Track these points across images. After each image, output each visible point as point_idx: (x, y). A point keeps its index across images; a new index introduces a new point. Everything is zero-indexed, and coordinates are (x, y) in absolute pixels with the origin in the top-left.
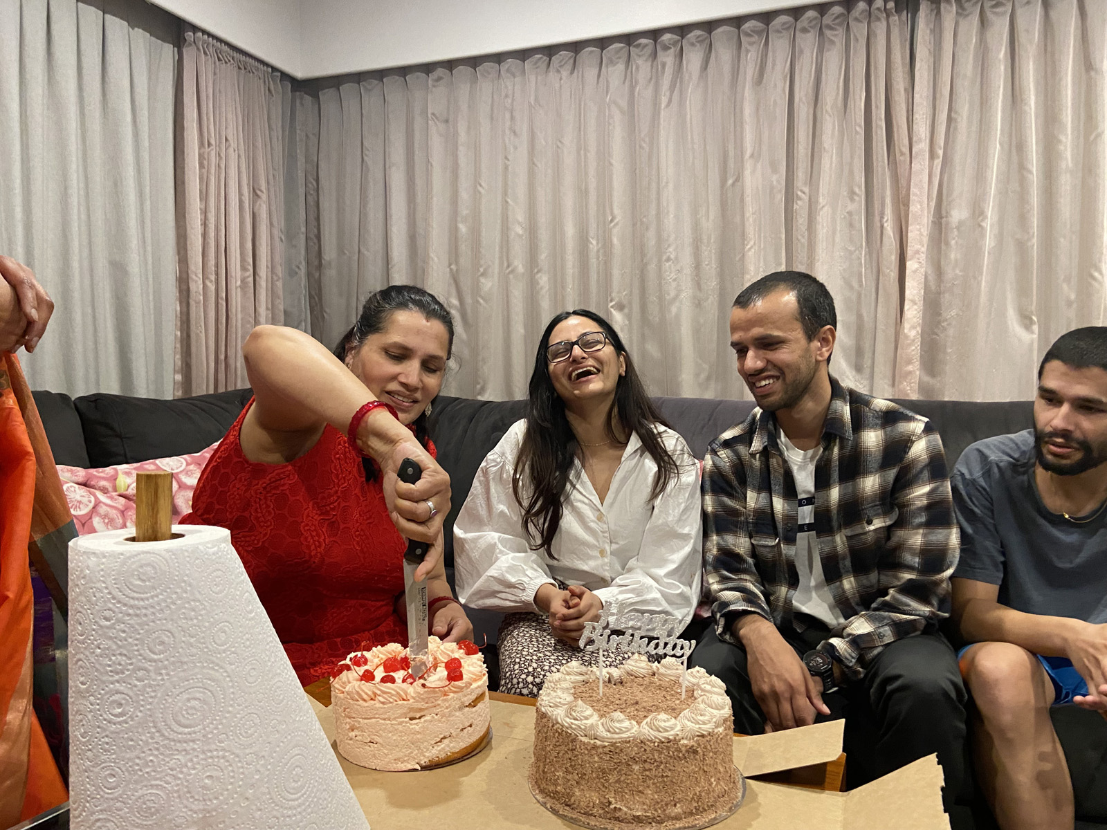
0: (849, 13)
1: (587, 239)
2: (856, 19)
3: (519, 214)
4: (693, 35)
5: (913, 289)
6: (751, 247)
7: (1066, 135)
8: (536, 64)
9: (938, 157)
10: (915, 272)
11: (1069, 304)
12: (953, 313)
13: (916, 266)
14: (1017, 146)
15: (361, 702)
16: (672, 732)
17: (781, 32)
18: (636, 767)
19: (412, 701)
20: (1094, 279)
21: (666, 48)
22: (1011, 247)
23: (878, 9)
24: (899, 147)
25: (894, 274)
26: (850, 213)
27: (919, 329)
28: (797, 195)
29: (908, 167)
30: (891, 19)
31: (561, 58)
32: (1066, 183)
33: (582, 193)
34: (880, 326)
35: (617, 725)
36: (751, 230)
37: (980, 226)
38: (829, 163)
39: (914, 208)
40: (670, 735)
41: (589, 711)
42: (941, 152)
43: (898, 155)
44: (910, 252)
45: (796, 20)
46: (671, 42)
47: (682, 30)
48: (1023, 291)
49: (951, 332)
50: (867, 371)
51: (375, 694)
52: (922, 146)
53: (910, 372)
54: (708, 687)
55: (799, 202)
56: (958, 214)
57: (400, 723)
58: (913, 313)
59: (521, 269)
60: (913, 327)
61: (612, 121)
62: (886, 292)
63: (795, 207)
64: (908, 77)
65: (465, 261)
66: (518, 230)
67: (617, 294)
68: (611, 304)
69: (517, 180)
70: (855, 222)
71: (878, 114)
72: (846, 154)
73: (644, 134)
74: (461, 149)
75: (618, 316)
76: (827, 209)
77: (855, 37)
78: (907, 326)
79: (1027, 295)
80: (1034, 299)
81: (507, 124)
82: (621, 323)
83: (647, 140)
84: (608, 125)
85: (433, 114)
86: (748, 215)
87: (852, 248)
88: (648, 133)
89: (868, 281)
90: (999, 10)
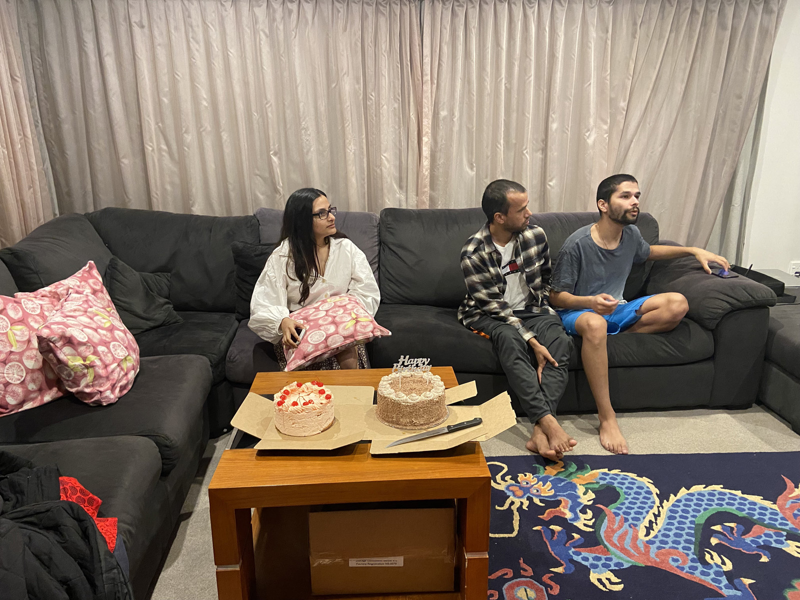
1: (251, 113)
2: (395, 3)
5: (426, 151)
6: (349, 125)
7: (488, 78)
9: (435, 84)
10: (426, 143)
11: (488, 157)
12: (442, 161)
14: (467, 80)
17: (355, 3)
20: (497, 146)
22: (465, 129)
24: (417, 78)
25: (416, 142)
26: (395, 108)
27: (429, 171)
28: (369, 97)
29: (421, 87)
30: (411, 4)
32: (487, 101)
34: (410, 167)
36: (348, 116)
37: (453, 120)
38: (385, 82)
39: (425, 110)
42: (436, 81)
43: (416, 80)
44: (424, 133)
48: (470, 152)
49: (441, 170)
50: (405, 189)
52: (427, 78)
53: (426, 191)
55: (371, 101)
56: (443, 113)
58: (426, 163)
60: (426, 170)
61: (262, 42)
62: (413, 150)
63: (368, 103)
64: (420, 39)
65: (169, 121)
66: (205, 103)
67: (273, 146)
68: (271, 153)
69: (201, 72)
70: (397, 113)
71: (406, 57)
72: (392, 76)
73: (281, 52)
74: (158, 47)
75: (275, 159)
76: (385, 107)
77: (394, 12)
78: (424, 170)
79: (472, 154)
80: (474, 156)
81: (190, 35)
82: (277, 163)
83: (283, 55)
84: (260, 44)
85: (135, 22)
86: (346, 107)
87: (397, 127)
88: (284, 52)
89: (404, 144)
90: (460, 8)
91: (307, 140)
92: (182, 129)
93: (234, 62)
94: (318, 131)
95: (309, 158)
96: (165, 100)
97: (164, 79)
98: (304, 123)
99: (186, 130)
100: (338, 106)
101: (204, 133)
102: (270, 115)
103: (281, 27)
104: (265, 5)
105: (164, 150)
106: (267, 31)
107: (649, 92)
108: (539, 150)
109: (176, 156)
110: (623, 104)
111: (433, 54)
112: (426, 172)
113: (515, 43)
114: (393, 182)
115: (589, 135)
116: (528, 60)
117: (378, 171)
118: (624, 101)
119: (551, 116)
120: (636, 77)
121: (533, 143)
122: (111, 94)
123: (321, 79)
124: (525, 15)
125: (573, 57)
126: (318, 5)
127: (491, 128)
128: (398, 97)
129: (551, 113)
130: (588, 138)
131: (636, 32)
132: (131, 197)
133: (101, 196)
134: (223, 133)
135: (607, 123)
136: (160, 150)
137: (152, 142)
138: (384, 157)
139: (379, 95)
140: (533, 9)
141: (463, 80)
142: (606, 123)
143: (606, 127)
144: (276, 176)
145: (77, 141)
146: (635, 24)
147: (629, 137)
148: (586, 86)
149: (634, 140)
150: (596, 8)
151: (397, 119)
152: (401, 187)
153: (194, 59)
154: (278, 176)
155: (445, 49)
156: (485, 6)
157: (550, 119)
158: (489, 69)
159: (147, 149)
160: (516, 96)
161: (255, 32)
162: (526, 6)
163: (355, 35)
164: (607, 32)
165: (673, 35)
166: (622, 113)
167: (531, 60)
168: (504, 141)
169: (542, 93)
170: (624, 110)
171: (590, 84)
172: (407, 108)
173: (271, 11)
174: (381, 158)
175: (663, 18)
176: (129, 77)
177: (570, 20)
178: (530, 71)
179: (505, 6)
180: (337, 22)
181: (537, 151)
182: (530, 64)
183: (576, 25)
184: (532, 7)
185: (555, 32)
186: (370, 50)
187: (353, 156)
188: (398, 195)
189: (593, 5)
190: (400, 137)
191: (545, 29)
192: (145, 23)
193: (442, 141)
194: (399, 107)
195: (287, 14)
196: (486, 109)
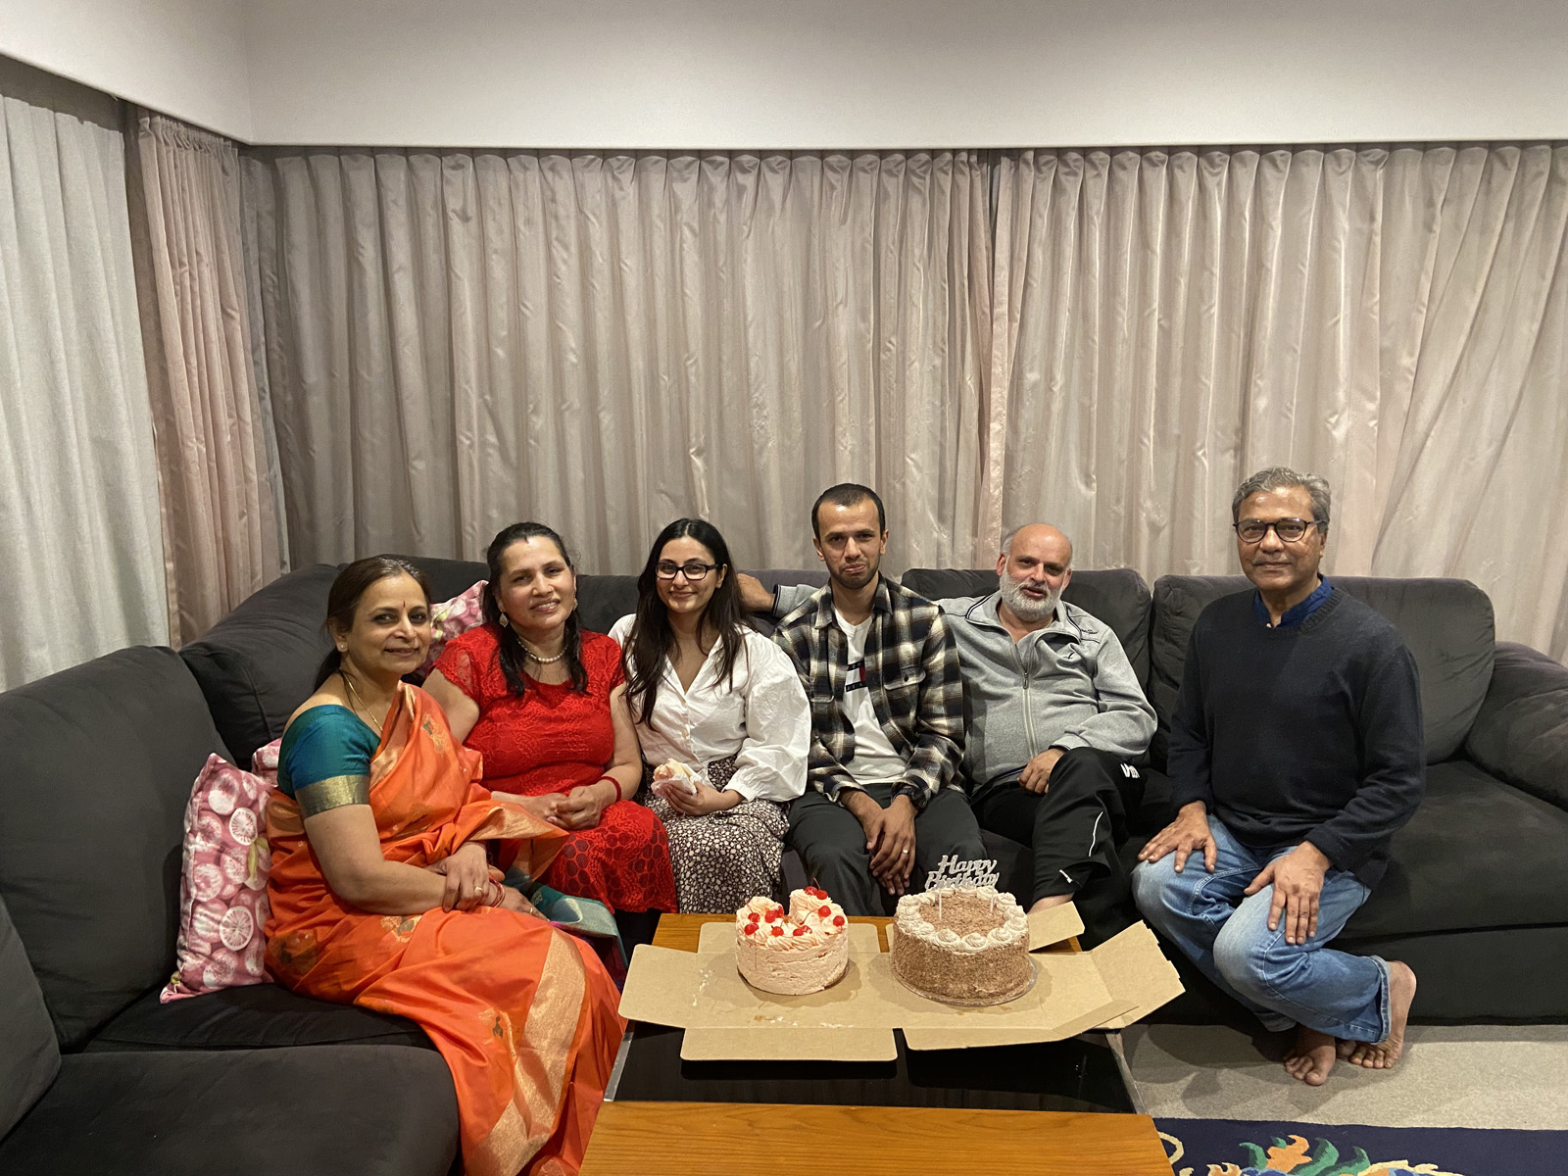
0: (933, 159)
1: (658, 375)
2: (941, 170)
3: (572, 340)
4: (773, 160)
5: (996, 450)
6: (843, 399)
7: (1124, 309)
8: (587, 166)
9: (1016, 321)
10: (998, 433)
11: (1121, 462)
12: (1027, 469)
13: (999, 427)
14: (1082, 314)
15: (784, 951)
16: (1010, 940)
17: (866, 171)
18: (991, 965)
19: (820, 946)
20: (1142, 442)
21: (744, 171)
22: (1075, 406)
23: (962, 162)
24: (981, 308)
25: (975, 431)
26: (934, 367)
27: (1001, 488)
28: (885, 346)
29: (989, 327)
30: (973, 172)
31: (620, 163)
32: (1123, 351)
33: (651, 323)
34: (961, 479)
35: (978, 941)
36: (842, 383)
37: (1051, 390)
38: (918, 317)
39: (997, 370)
40: (1008, 941)
41: (954, 935)
42: (1018, 316)
43: (979, 312)
44: (993, 414)
45: (881, 159)
46: (751, 165)
47: (762, 154)
48: (1085, 450)
49: (1025, 486)
50: (950, 521)
51: (793, 944)
52: (1002, 309)
53: (994, 529)
54: (1007, 901)
55: (887, 353)
56: (1032, 376)
57: (814, 962)
58: (995, 472)
59: (577, 405)
60: (996, 487)
61: (685, 246)
62: (969, 447)
63: (883, 357)
64: (989, 236)
65: (505, 392)
66: (573, 358)
67: (696, 439)
68: (692, 450)
69: (568, 301)
70: (939, 376)
71: (962, 272)
72: (930, 306)
73: (721, 263)
74: (494, 257)
75: (698, 462)
76: (916, 364)
77: (939, 185)
78: (992, 486)
79: (1089, 456)
80: (1094, 460)
81: (554, 234)
82: (702, 470)
83: (724, 269)
84: (682, 249)
85: (454, 211)
86: (838, 364)
87: (938, 403)
88: (725, 263)
89: (951, 434)
90: (1071, 178)
91: (762, 427)
92: (527, 408)
93: (632, 280)
94: (784, 411)
95: (763, 460)
96: (500, 352)
97: (501, 314)
98: (757, 395)
99: (535, 407)
100: (824, 364)
101: (567, 414)
102: (693, 379)
103: (722, 218)
104: (694, 177)
105: (493, 446)
106: (696, 226)
107: (1463, 339)
108: (1227, 450)
109: (513, 454)
110: (1408, 361)
111: (1015, 262)
112: (995, 489)
113: (1180, 243)
114: (928, 508)
115: (1337, 421)
116: (1206, 273)
117: (898, 486)
118: (1411, 354)
119: (1256, 385)
120: (1434, 308)
121: (1216, 436)
122: (401, 341)
123: (793, 315)
124: (1202, 188)
125: (1302, 268)
126: (793, 178)
127: (1129, 405)
128: (940, 344)
129: (1253, 377)
130: (1334, 428)
131: (1433, 217)
132: (423, 532)
133: (369, 528)
134: (602, 414)
135: (1375, 399)
136: (484, 444)
137: (470, 429)
138: (912, 459)
139: (904, 343)
140: (1218, 178)
141: (1073, 311)
142: (1372, 399)
143: (1372, 407)
144: (699, 495)
145: (334, 425)
146: (1430, 204)
147: (1421, 426)
148: (1330, 323)
149: (1433, 433)
150: (1350, 175)
151: (939, 387)
152: (941, 518)
153: (558, 277)
154: (702, 495)
155: (1039, 255)
156: (1121, 174)
157: (1253, 390)
158: (1126, 291)
159: (462, 443)
160: (1181, 344)
161: (673, 227)
162: (1206, 174)
163: (863, 229)
164: (1372, 219)
165: (1511, 225)
166: (1407, 380)
167: (1212, 273)
168: (1155, 430)
169: (1233, 336)
170: (1411, 373)
171: (1338, 321)
172: (959, 365)
173: (705, 189)
174: (905, 462)
175: (1488, 192)
176: (437, 307)
177: (1294, 199)
178: (1211, 297)
179: (1160, 172)
180: (829, 207)
181: (1224, 451)
182: (1211, 282)
183: (1307, 208)
184: (1219, 173)
185: (1263, 219)
186: (889, 260)
187: (849, 458)
188: (935, 535)
189: (1344, 168)
190: (943, 421)
191: (1242, 214)
192: (472, 211)
193: (1027, 429)
194: (943, 365)
195: (734, 194)
196: (1119, 369)
